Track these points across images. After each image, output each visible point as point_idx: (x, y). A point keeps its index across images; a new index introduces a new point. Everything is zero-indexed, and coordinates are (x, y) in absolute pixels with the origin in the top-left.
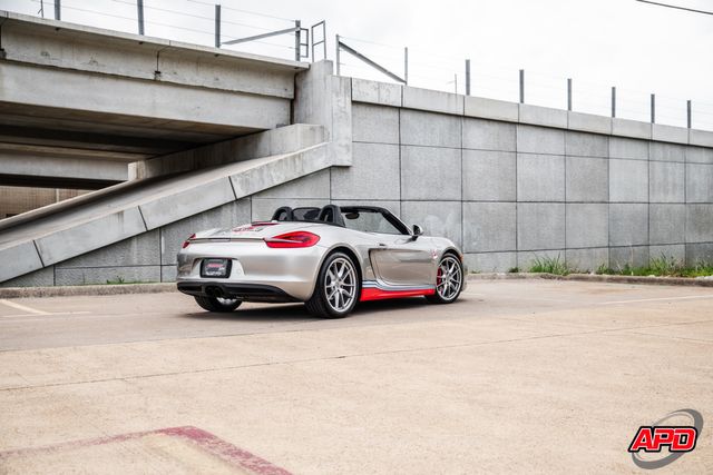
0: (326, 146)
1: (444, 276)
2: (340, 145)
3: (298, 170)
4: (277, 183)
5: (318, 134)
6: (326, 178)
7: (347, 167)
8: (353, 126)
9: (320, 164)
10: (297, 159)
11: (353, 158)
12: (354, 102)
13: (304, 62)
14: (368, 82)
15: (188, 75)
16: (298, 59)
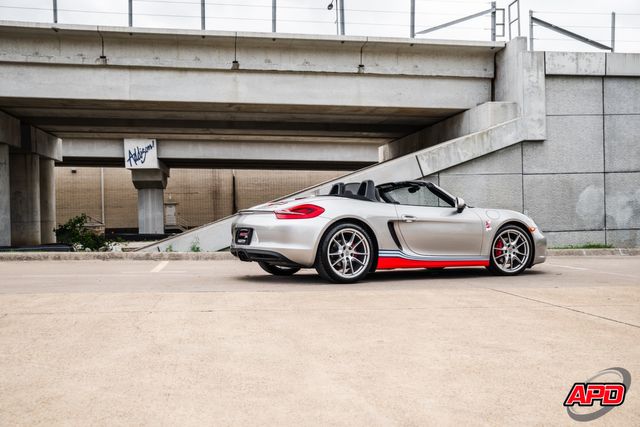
0: (515, 122)
1: (505, 248)
2: (532, 120)
3: (487, 146)
4: (464, 160)
5: (510, 111)
6: (517, 153)
7: (541, 142)
8: (547, 100)
9: (510, 140)
10: (485, 136)
11: (547, 131)
12: (548, 76)
13: (499, 42)
14: (564, 54)
15: (389, 65)
16: (494, 39)
